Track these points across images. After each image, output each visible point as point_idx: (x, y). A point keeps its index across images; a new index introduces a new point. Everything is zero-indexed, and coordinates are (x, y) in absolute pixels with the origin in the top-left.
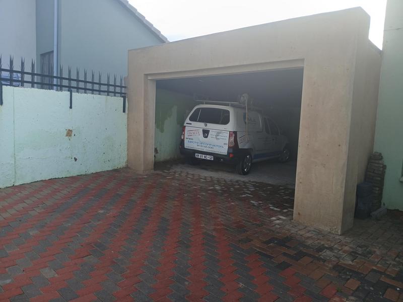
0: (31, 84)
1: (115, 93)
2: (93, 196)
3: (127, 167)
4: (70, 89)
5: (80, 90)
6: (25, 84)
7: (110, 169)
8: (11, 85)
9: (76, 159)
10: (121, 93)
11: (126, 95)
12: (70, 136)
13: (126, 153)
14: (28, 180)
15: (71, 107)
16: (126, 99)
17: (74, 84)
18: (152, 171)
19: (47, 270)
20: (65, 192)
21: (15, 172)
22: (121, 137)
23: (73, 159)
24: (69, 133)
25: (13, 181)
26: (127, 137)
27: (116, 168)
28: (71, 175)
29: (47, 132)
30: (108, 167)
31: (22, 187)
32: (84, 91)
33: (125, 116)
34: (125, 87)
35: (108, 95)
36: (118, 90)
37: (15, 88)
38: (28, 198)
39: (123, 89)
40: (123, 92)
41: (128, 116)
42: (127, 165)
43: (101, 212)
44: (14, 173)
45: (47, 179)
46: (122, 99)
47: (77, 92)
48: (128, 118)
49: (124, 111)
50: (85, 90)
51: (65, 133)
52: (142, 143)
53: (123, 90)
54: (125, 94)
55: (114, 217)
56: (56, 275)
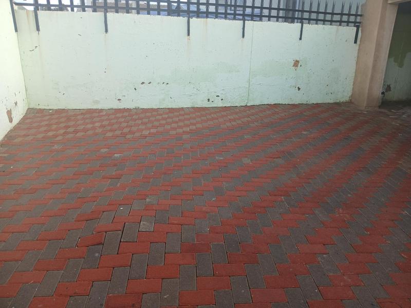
0: (267, 18)
1: (348, 22)
2: (304, 121)
3: (350, 103)
4: (301, 20)
5: (311, 21)
6: (263, 18)
7: (332, 101)
8: (252, 20)
9: (299, 89)
10: (355, 22)
11: (360, 25)
12: (297, 66)
13: (352, 87)
14: (257, 103)
15: (300, 39)
16: (360, 29)
17: (306, 15)
18: (376, 108)
19: (246, 159)
20: (283, 115)
21: (249, 95)
22: (349, 70)
23: (297, 89)
24: (296, 63)
25: (246, 102)
26: (354, 71)
27: (338, 101)
28: (293, 103)
29: (277, 62)
30: (330, 100)
31: (253, 107)
32: (315, 22)
33: (356, 47)
34: (361, 16)
35: (340, 25)
36: (352, 19)
37: (254, 22)
38: (253, 115)
39: (359, 17)
40: (358, 20)
41: (359, 48)
42: (351, 100)
43: (305, 133)
44: (247, 96)
45: (272, 104)
46: (355, 28)
47: (309, 23)
48: (359, 50)
49: (355, 42)
50: (317, 21)
51: (292, 64)
52: (369, 76)
53: (359, 19)
54: (360, 23)
55: (314, 138)
56: (251, 163)
